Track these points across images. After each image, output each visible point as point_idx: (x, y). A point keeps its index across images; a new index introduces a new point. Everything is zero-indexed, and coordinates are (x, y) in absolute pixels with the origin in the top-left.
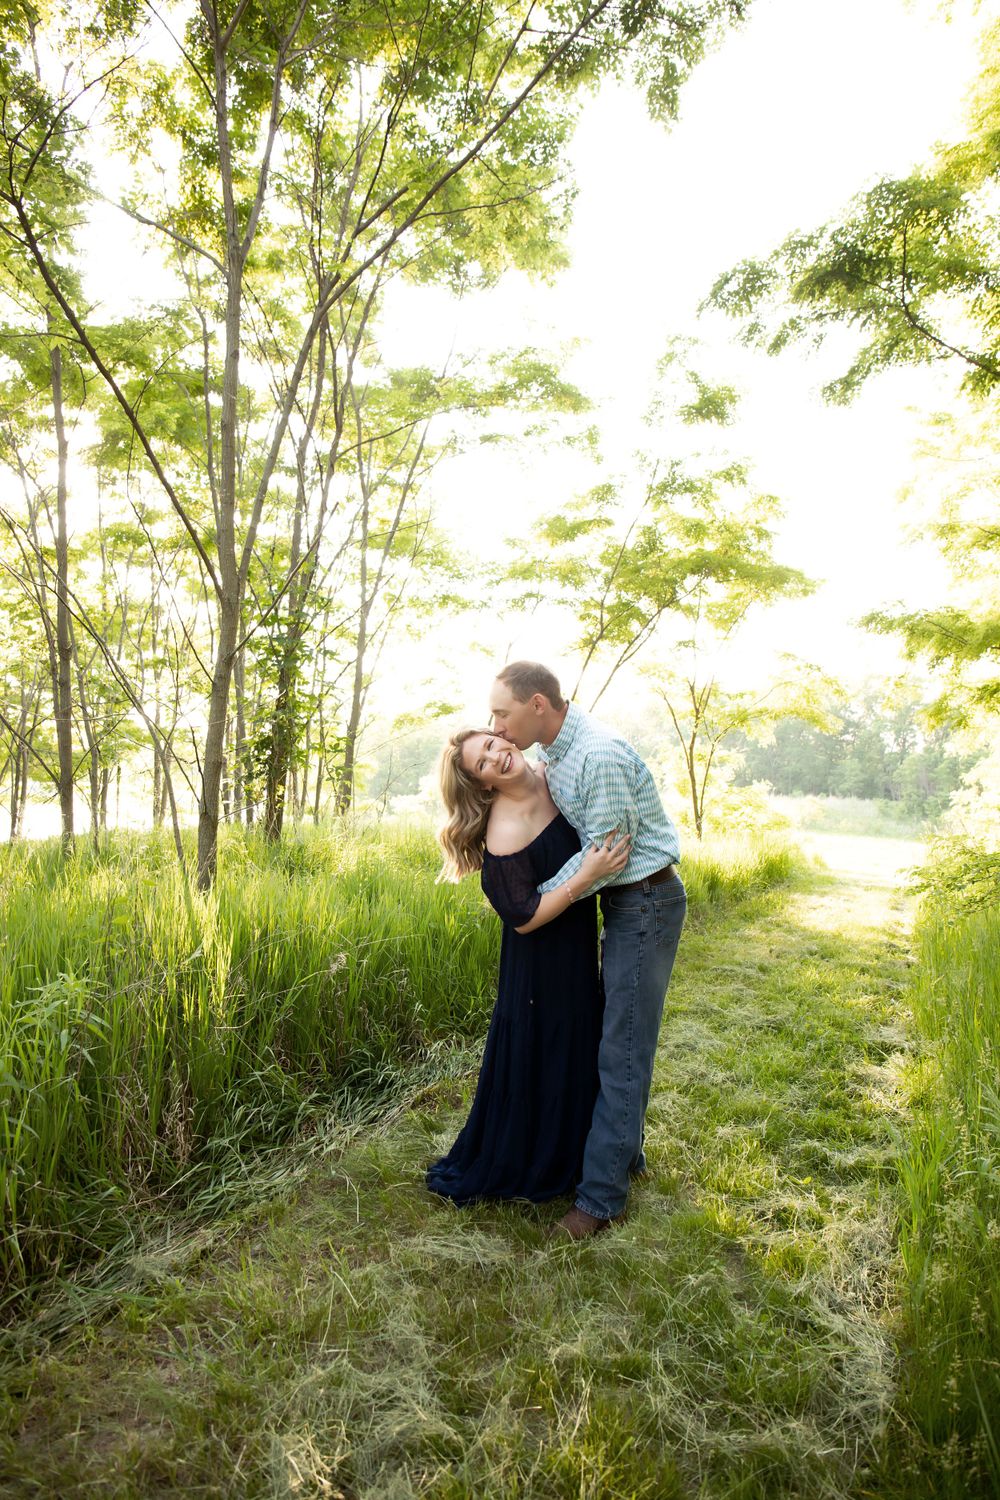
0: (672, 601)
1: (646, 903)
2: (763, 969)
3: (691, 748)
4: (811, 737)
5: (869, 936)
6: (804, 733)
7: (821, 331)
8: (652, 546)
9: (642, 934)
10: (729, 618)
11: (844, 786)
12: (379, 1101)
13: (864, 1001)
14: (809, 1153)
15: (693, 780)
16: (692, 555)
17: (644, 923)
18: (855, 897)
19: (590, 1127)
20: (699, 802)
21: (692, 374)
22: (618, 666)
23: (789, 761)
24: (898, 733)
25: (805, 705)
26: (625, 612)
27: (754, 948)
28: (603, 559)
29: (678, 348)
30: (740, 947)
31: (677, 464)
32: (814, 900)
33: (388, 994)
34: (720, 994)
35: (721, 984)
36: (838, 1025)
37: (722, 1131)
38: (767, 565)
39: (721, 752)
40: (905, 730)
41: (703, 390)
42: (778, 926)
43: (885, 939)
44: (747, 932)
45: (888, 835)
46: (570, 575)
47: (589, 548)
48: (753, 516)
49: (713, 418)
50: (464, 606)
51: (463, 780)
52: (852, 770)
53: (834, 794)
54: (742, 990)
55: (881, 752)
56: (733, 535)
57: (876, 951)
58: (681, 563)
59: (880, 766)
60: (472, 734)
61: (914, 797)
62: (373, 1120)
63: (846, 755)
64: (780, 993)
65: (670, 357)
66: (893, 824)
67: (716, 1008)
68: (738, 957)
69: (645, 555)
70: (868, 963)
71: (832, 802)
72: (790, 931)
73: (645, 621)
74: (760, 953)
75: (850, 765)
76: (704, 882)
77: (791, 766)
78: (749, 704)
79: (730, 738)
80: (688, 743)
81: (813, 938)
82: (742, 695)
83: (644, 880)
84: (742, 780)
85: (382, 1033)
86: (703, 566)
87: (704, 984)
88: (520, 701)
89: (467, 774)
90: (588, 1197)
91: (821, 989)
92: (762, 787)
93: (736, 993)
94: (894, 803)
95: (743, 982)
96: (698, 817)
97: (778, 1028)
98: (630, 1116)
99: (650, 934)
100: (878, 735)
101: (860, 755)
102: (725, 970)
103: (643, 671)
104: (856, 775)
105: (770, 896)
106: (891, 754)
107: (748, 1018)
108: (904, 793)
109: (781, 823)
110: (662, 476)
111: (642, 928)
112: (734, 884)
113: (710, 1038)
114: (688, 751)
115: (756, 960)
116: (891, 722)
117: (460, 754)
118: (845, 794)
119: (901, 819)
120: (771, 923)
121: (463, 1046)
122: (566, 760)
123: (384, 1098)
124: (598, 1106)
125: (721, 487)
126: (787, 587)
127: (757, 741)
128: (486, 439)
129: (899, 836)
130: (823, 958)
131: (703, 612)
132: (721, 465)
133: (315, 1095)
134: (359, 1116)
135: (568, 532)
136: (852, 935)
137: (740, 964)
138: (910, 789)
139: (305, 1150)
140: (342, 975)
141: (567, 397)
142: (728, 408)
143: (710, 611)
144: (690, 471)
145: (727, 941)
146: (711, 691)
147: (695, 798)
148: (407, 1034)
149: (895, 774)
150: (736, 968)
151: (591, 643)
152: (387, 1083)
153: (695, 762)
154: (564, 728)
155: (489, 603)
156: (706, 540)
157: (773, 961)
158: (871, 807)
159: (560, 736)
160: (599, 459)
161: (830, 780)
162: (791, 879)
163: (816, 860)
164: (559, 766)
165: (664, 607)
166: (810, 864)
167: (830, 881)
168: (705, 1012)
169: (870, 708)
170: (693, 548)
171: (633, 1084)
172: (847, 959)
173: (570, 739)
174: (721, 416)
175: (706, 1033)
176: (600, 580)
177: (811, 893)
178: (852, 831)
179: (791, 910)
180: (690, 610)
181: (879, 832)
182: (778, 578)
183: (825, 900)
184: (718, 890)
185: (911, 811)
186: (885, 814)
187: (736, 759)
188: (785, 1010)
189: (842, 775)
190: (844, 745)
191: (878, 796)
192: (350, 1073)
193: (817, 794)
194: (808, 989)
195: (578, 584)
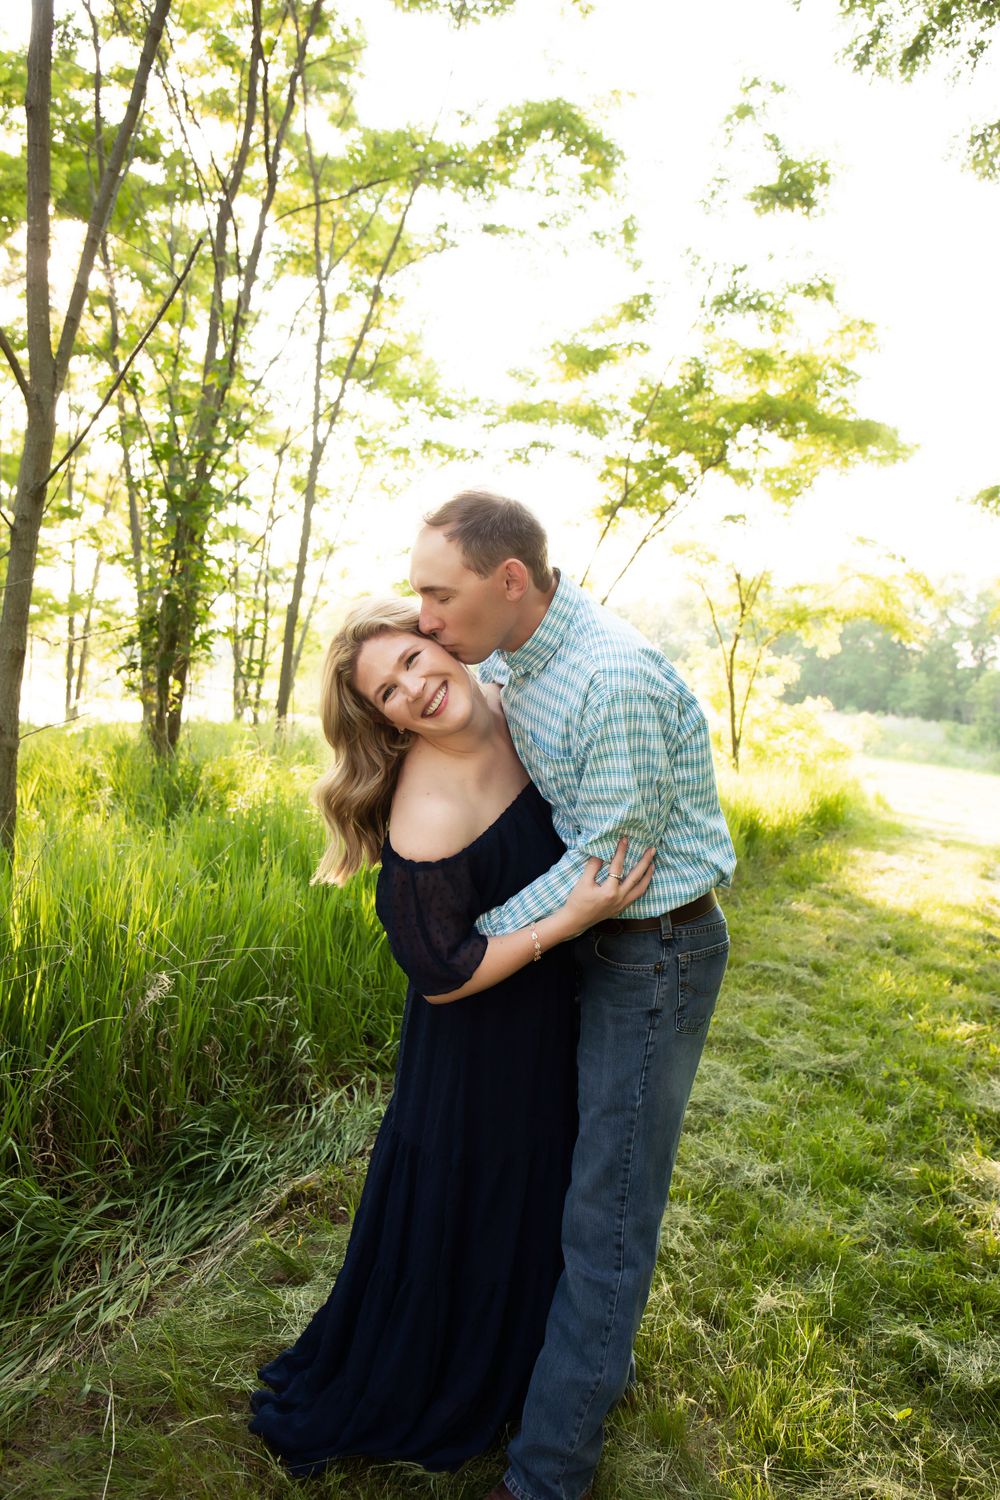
0: (719, 460)
1: (664, 958)
2: (819, 970)
3: (732, 653)
4: (871, 644)
5: (959, 921)
6: (864, 639)
7: (984, 37)
8: (698, 384)
9: (654, 1013)
10: (788, 487)
11: (907, 704)
12: (220, 1204)
13: (965, 1029)
14: (905, 1351)
15: (732, 694)
16: (751, 398)
17: (659, 993)
18: (931, 856)
19: (542, 1343)
20: (737, 719)
21: (771, 137)
22: (645, 541)
23: (843, 672)
24: (976, 644)
25: (882, 605)
26: (658, 473)
27: (806, 932)
28: (635, 403)
29: (755, 98)
30: (786, 930)
31: (741, 270)
32: (879, 858)
33: (254, 1025)
34: (758, 1010)
35: (759, 992)
36: (929, 1076)
37: (765, 1300)
38: (851, 418)
39: (769, 659)
40: (986, 641)
41: (786, 165)
42: (836, 897)
43: (976, 925)
44: (794, 906)
45: (955, 765)
46: (590, 420)
47: (616, 386)
48: (835, 352)
49: (797, 206)
50: (452, 454)
51: (352, 709)
52: (918, 685)
53: (894, 713)
54: (789, 1004)
55: (954, 665)
56: (809, 371)
57: (969, 944)
58: (737, 408)
59: (951, 683)
60: (382, 630)
61: (989, 722)
62: (204, 1242)
63: (911, 667)
64: (842, 1010)
65: (744, 111)
66: (961, 752)
67: (754, 1035)
68: (784, 948)
69: (690, 394)
70: (962, 965)
71: (891, 722)
72: (852, 907)
73: (683, 487)
74: (815, 941)
75: (915, 681)
76: (741, 832)
77: (845, 678)
78: (808, 600)
79: (782, 644)
80: (728, 645)
81: (884, 920)
82: (801, 589)
83: (664, 916)
84: (792, 696)
85: (238, 1088)
86: (766, 414)
87: (737, 991)
88: (479, 571)
89: (360, 699)
90: (528, 1474)
91: (902, 1006)
92: (816, 707)
93: (782, 1010)
94: (964, 727)
95: (791, 990)
96: (736, 743)
97: (844, 1079)
98: (613, 1331)
99: (667, 1012)
100: (950, 645)
101: (928, 667)
102: (765, 969)
103: (679, 550)
104: (922, 692)
105: (825, 851)
106: (965, 669)
107: (799, 1057)
108: (978, 716)
109: (837, 754)
110: (721, 288)
111: (655, 1003)
112: (778, 833)
113: (744, 1093)
114: (729, 656)
115: (809, 954)
116: (969, 630)
117: (352, 663)
118: (907, 713)
119: (972, 747)
120: (825, 892)
121: (378, 1090)
122: (546, 679)
123: (229, 1198)
124: (557, 1307)
125: (797, 303)
126: (872, 449)
127: (814, 650)
128: (489, 229)
129: (967, 766)
130: (898, 952)
131: (757, 478)
132: (803, 276)
133: (103, 1206)
134: (179, 1236)
135: (587, 360)
136: (932, 915)
137: (786, 959)
138: (985, 711)
139: (66, 1316)
140: (166, 1006)
141: (597, 150)
142: (818, 192)
143: (768, 478)
144: (757, 281)
145: (770, 919)
146: (762, 582)
147: (733, 716)
148: (284, 1082)
149: (968, 694)
150: (782, 966)
151: (611, 511)
152: (240, 1171)
153: (734, 671)
154: (549, 619)
155: (483, 452)
156: (771, 381)
157: (831, 954)
158: (936, 730)
159: (540, 633)
160: (637, 265)
161: (890, 696)
162: (849, 825)
163: (879, 801)
164: (531, 688)
165: (710, 465)
166: (870, 805)
167: (896, 831)
168: (738, 1042)
169: (944, 614)
170: (754, 390)
171: (626, 1276)
172: (929, 956)
173: (556, 641)
174: (808, 203)
175: (738, 1083)
176: (629, 427)
177: (874, 847)
178: (912, 758)
179: (852, 873)
180: (742, 476)
181: (944, 761)
182: (864, 434)
183: (893, 860)
184: (758, 842)
185: (984, 738)
186: (952, 739)
187: (790, 670)
188: (856, 1044)
189: (905, 691)
190: (910, 655)
191: (945, 718)
192: (176, 1159)
193: (873, 711)
194: (881, 1006)
195: (599, 432)
